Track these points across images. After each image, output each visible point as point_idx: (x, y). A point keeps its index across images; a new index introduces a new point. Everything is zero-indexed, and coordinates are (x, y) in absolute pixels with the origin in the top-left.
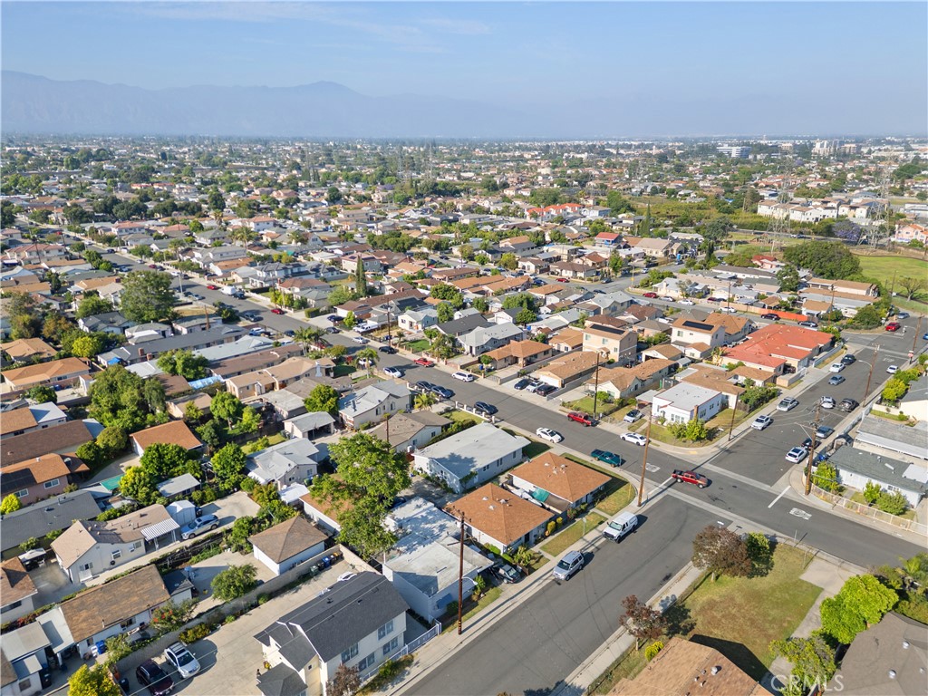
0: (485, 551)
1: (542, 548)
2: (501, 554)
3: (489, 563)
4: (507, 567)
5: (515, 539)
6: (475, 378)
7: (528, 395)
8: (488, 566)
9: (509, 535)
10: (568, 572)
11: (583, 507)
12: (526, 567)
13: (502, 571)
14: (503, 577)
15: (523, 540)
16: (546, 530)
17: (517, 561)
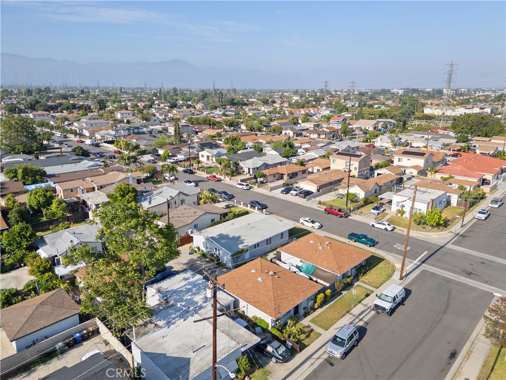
0: (252, 325)
1: (312, 321)
2: (270, 328)
3: (255, 340)
4: (276, 343)
5: (284, 312)
6: (251, 188)
7: (291, 197)
8: (255, 343)
9: (277, 309)
10: (344, 349)
11: (349, 280)
12: (297, 343)
13: (269, 349)
14: (271, 356)
15: (292, 312)
16: (315, 302)
17: (286, 336)
